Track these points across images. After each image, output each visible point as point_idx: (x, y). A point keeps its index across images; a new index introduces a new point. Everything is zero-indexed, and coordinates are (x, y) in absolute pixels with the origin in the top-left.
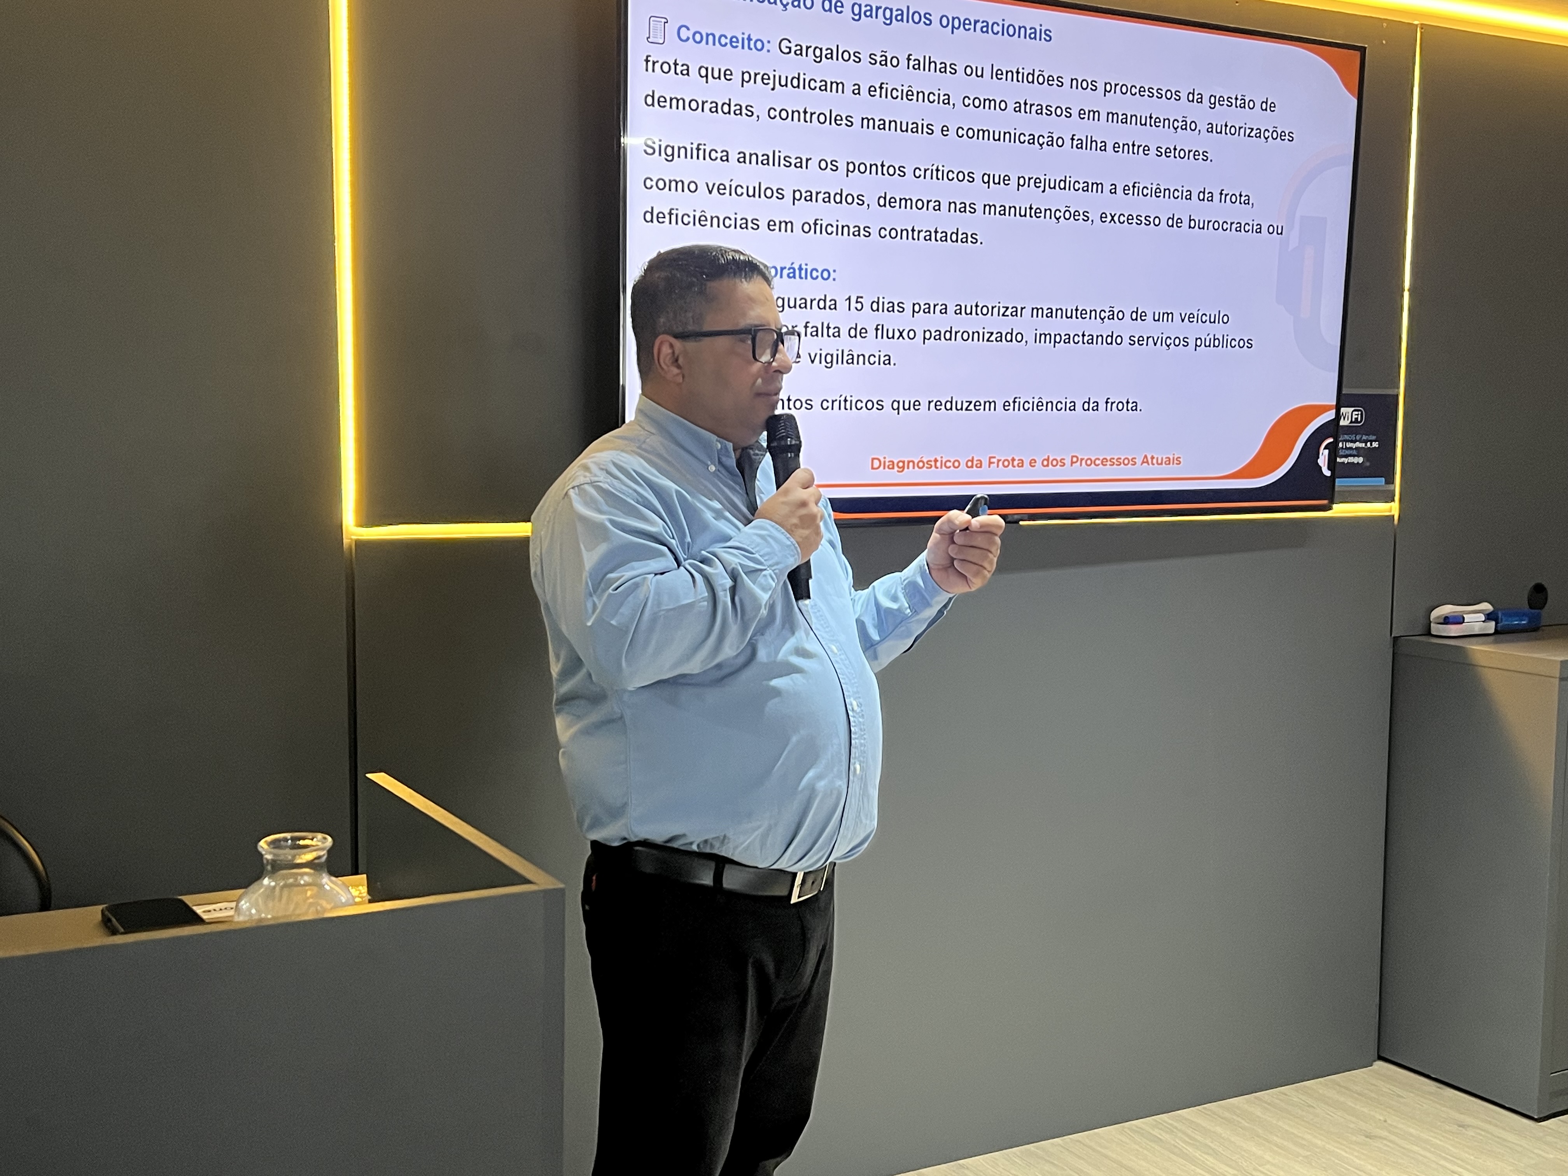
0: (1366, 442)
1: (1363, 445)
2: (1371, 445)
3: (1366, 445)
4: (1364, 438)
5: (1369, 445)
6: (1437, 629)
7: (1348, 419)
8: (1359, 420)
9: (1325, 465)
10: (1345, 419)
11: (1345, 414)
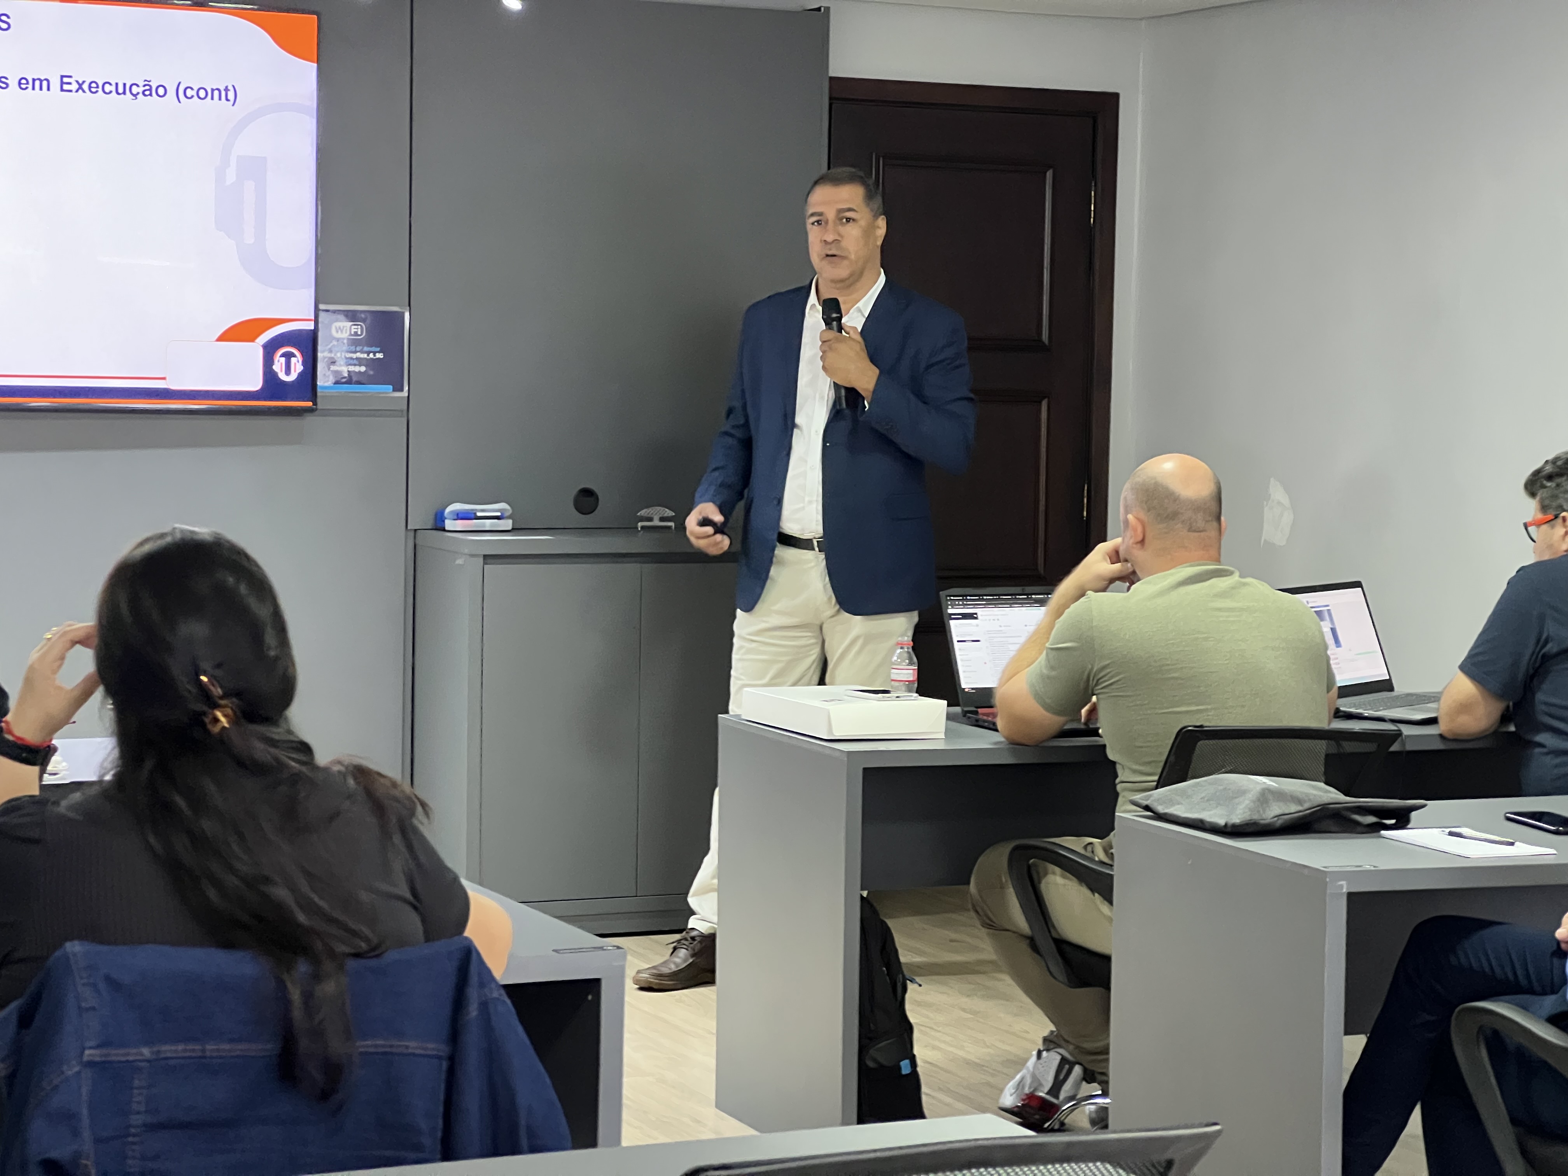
0: (368, 353)
1: (365, 356)
2: (375, 356)
3: (368, 355)
4: (365, 349)
5: (371, 355)
6: (449, 524)
7: (346, 333)
8: (359, 333)
9: (281, 371)
10: (342, 332)
11: (342, 328)
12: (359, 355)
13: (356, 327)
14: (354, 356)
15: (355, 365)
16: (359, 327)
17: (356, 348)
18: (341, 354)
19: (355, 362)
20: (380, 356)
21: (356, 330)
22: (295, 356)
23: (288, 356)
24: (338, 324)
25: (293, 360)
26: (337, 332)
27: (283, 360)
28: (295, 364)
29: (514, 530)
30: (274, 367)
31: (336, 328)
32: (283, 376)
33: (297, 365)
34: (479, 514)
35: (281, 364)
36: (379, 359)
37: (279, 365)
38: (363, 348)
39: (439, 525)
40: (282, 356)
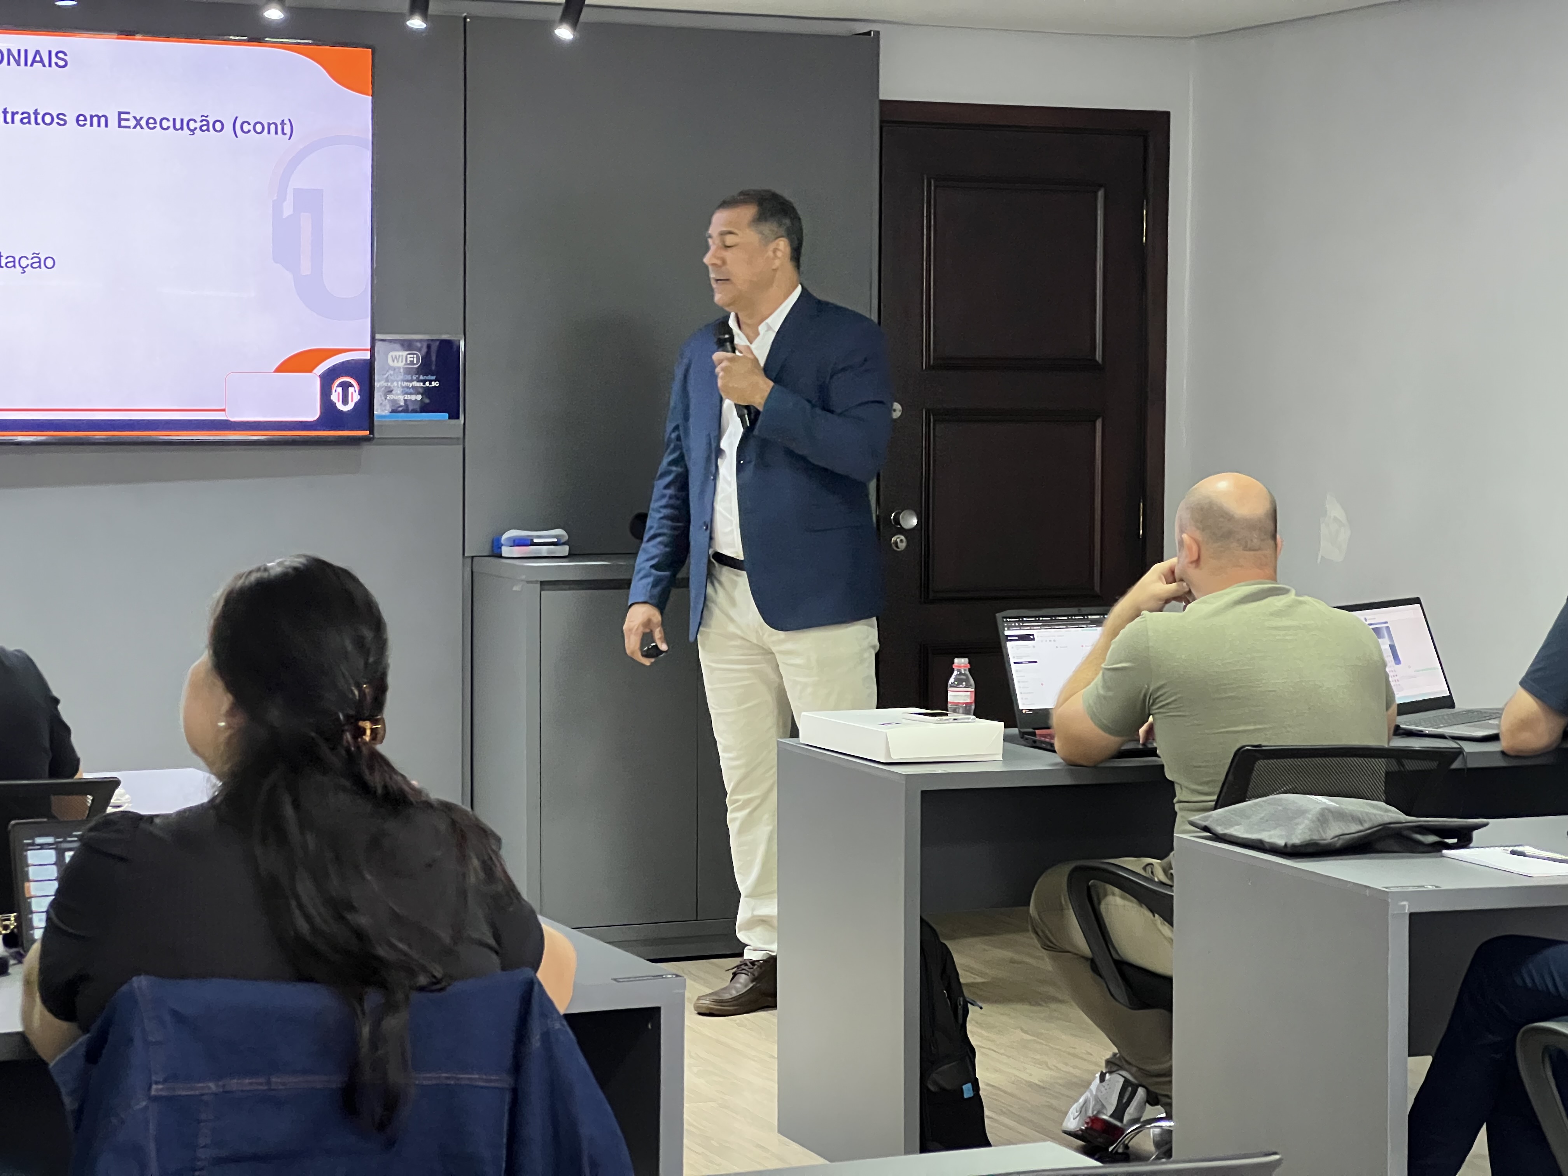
0: (424, 382)
1: (421, 384)
2: (430, 384)
3: (424, 384)
4: (421, 377)
5: (427, 384)
6: (506, 551)
7: (402, 362)
8: (415, 362)
9: (339, 401)
10: (398, 362)
11: (398, 357)
12: (415, 384)
13: (412, 356)
14: (411, 385)
15: (411, 394)
16: (415, 356)
17: (412, 377)
18: (398, 384)
19: (411, 390)
20: (435, 384)
21: (412, 359)
22: (352, 385)
23: (345, 386)
24: (394, 353)
25: (351, 390)
26: (393, 361)
27: (340, 389)
28: (352, 394)
29: (571, 556)
30: (332, 397)
31: (392, 356)
32: (340, 406)
33: (355, 395)
34: (535, 540)
35: (339, 393)
36: (435, 386)
37: (336, 396)
38: (419, 377)
39: (496, 551)
40: (339, 385)
